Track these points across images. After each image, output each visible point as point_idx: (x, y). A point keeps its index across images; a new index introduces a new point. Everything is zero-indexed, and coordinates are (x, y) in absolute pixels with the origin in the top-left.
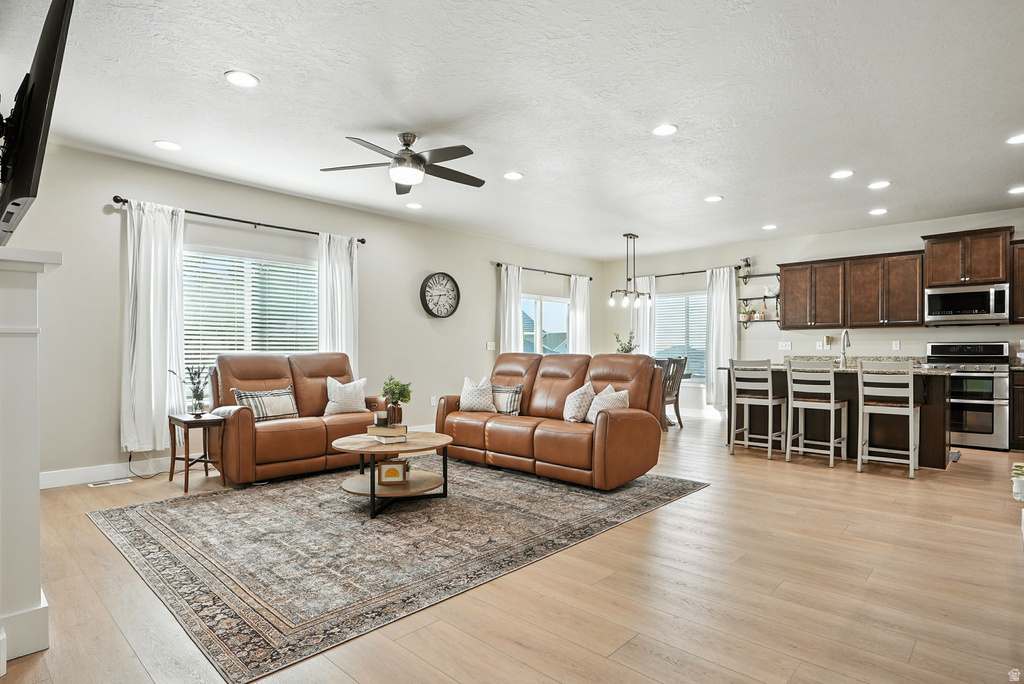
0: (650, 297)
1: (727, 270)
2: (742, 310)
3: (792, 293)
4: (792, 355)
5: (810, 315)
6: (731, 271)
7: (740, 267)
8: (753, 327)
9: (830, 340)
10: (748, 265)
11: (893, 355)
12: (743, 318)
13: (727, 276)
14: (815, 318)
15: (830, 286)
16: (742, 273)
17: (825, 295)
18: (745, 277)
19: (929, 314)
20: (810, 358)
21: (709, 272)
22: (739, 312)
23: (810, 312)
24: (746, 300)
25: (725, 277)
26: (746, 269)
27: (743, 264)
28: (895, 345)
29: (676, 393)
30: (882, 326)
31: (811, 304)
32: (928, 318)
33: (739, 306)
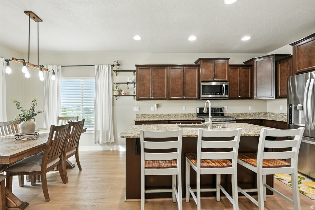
0: (54, 73)
1: (107, 66)
2: (115, 89)
3: (143, 81)
4: (140, 113)
5: (151, 93)
6: (109, 66)
7: (114, 65)
8: (121, 98)
9: (158, 106)
10: (118, 65)
11: (183, 113)
12: (116, 93)
13: (106, 69)
14: (154, 94)
15: (161, 78)
16: (115, 68)
17: (158, 83)
18: (117, 71)
19: (202, 94)
20: (148, 115)
21: (96, 67)
22: (113, 90)
23: (151, 91)
24: (117, 84)
25: (105, 70)
26: (117, 67)
27: (115, 64)
28: (184, 108)
29: (76, 146)
30: (182, 99)
31: (152, 87)
32: (202, 96)
33: (113, 87)
